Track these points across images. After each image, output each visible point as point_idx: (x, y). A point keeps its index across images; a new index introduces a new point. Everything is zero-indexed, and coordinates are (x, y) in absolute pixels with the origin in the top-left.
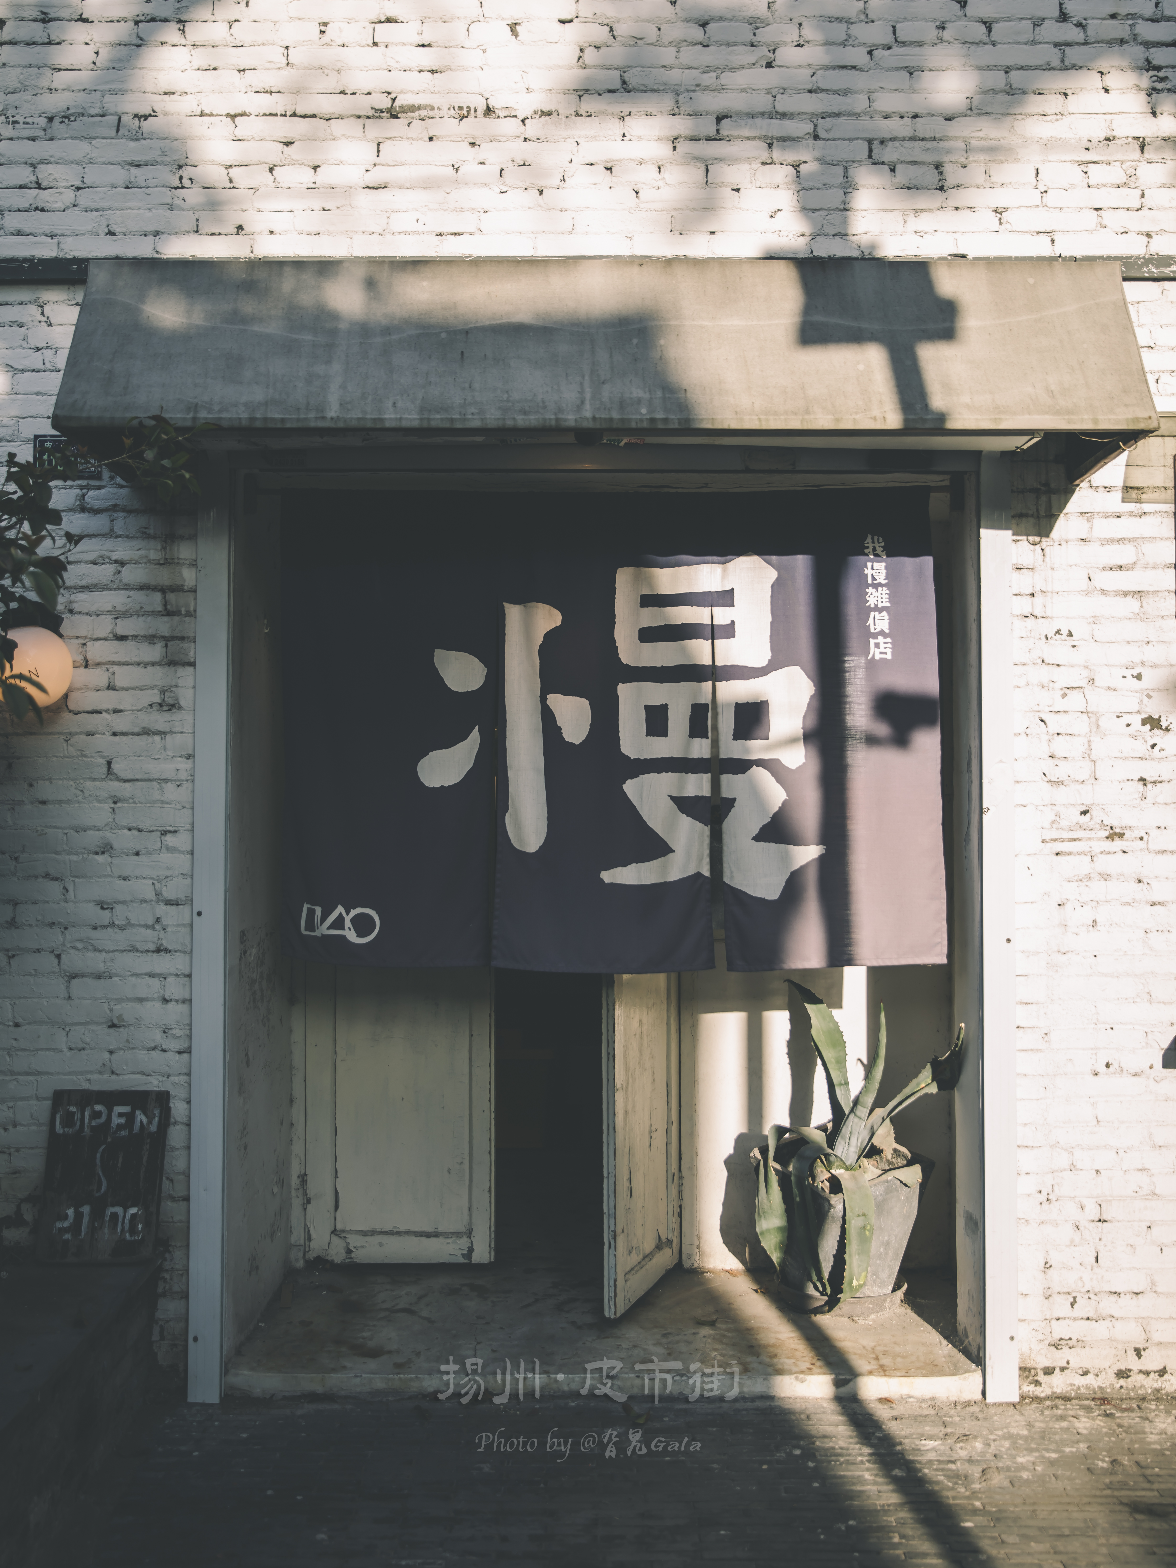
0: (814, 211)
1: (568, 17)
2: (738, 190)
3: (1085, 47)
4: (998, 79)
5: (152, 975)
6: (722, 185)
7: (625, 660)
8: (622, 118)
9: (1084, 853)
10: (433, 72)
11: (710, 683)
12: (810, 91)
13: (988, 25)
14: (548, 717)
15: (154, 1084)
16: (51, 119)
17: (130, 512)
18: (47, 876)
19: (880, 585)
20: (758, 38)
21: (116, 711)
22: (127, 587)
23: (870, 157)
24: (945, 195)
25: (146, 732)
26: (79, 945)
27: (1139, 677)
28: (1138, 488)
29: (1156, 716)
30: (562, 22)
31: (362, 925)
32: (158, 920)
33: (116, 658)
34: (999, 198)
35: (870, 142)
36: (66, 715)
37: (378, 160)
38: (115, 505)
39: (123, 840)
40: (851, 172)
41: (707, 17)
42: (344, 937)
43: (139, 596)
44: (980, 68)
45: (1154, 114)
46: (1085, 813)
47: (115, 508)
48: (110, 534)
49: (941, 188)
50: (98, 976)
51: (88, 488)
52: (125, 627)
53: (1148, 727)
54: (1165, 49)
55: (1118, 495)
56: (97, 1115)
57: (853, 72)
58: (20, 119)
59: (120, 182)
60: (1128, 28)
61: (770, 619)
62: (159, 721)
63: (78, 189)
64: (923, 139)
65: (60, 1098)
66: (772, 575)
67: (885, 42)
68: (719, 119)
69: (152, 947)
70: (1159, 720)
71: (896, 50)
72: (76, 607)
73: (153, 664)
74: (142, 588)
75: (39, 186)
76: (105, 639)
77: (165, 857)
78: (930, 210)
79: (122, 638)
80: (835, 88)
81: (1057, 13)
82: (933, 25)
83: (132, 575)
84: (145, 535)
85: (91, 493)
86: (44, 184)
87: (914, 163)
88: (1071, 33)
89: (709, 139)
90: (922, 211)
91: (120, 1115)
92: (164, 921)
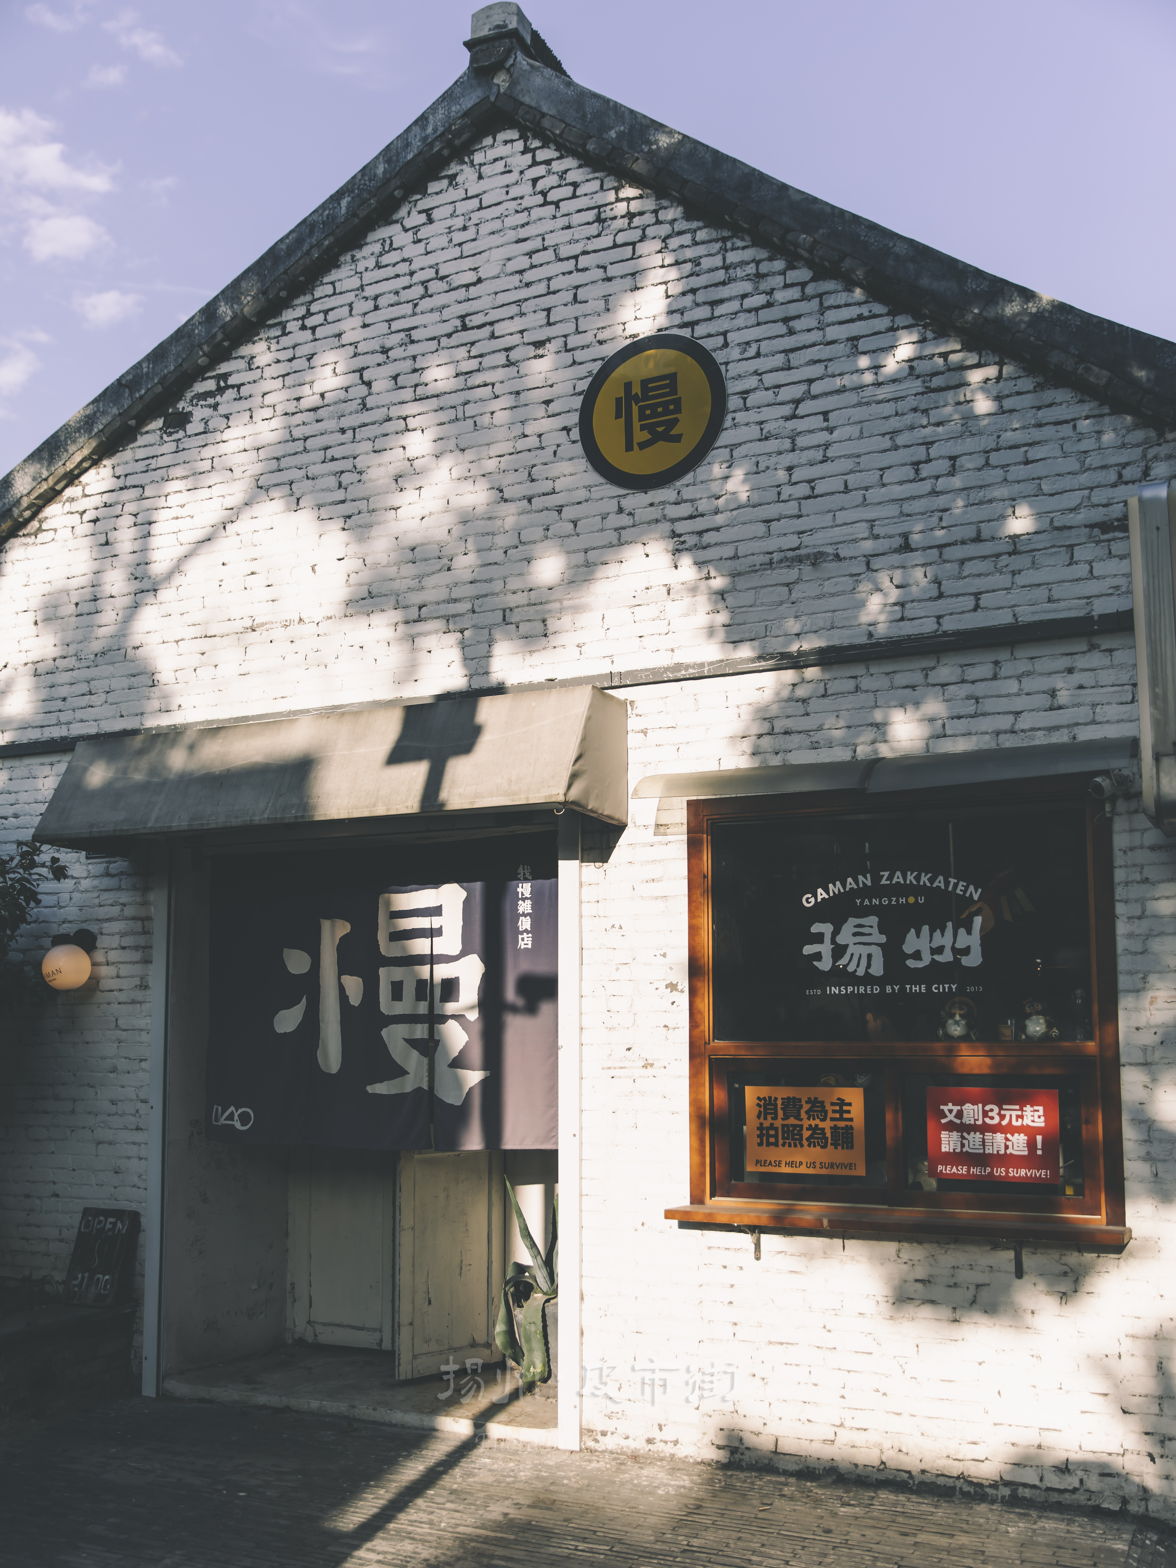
0: (472, 659)
1: (341, 557)
2: (430, 652)
3: (634, 528)
4: (580, 558)
5: (134, 1143)
6: (421, 650)
7: (383, 953)
8: (368, 615)
9: (629, 1077)
10: (273, 601)
11: (429, 966)
12: (471, 583)
13: (575, 523)
14: (342, 989)
15: (134, 1207)
16: (96, 655)
17: (129, 875)
18: (88, 1085)
19: (527, 898)
20: (442, 553)
21: (120, 990)
22: (126, 919)
23: (504, 620)
24: (548, 639)
25: (133, 1002)
26: (102, 1125)
27: (664, 955)
28: (665, 825)
29: (675, 982)
30: (339, 560)
31: (244, 1118)
32: (137, 1111)
33: (121, 960)
34: (579, 638)
35: (504, 610)
36: (99, 993)
37: (245, 658)
38: (122, 872)
39: (122, 1064)
40: (493, 632)
41: (414, 545)
42: (233, 1125)
43: (131, 923)
44: (568, 552)
45: (676, 567)
46: (629, 1049)
47: (121, 873)
48: (119, 889)
49: (545, 635)
50: (110, 1143)
51: (110, 862)
52: (126, 941)
53: (669, 990)
54: (684, 522)
55: (652, 830)
56: (100, 1222)
57: (496, 566)
58: (83, 657)
59: (126, 687)
60: (660, 511)
61: (461, 923)
62: (139, 995)
63: (108, 692)
64: (535, 604)
65: (87, 1212)
66: (463, 894)
67: (513, 544)
68: (420, 608)
69: (134, 1127)
70: (677, 985)
71: (521, 548)
72: (104, 931)
73: (137, 963)
74: (134, 918)
75: (91, 694)
76: (116, 949)
77: (141, 1074)
78: (539, 650)
79: (124, 948)
80: (484, 578)
81: (616, 508)
82: (542, 528)
83: (129, 911)
84: (135, 888)
85: (111, 866)
86: (93, 692)
87: (529, 621)
88: (625, 520)
89: (415, 621)
90: (534, 651)
91: (111, 1223)
92: (141, 1112)
